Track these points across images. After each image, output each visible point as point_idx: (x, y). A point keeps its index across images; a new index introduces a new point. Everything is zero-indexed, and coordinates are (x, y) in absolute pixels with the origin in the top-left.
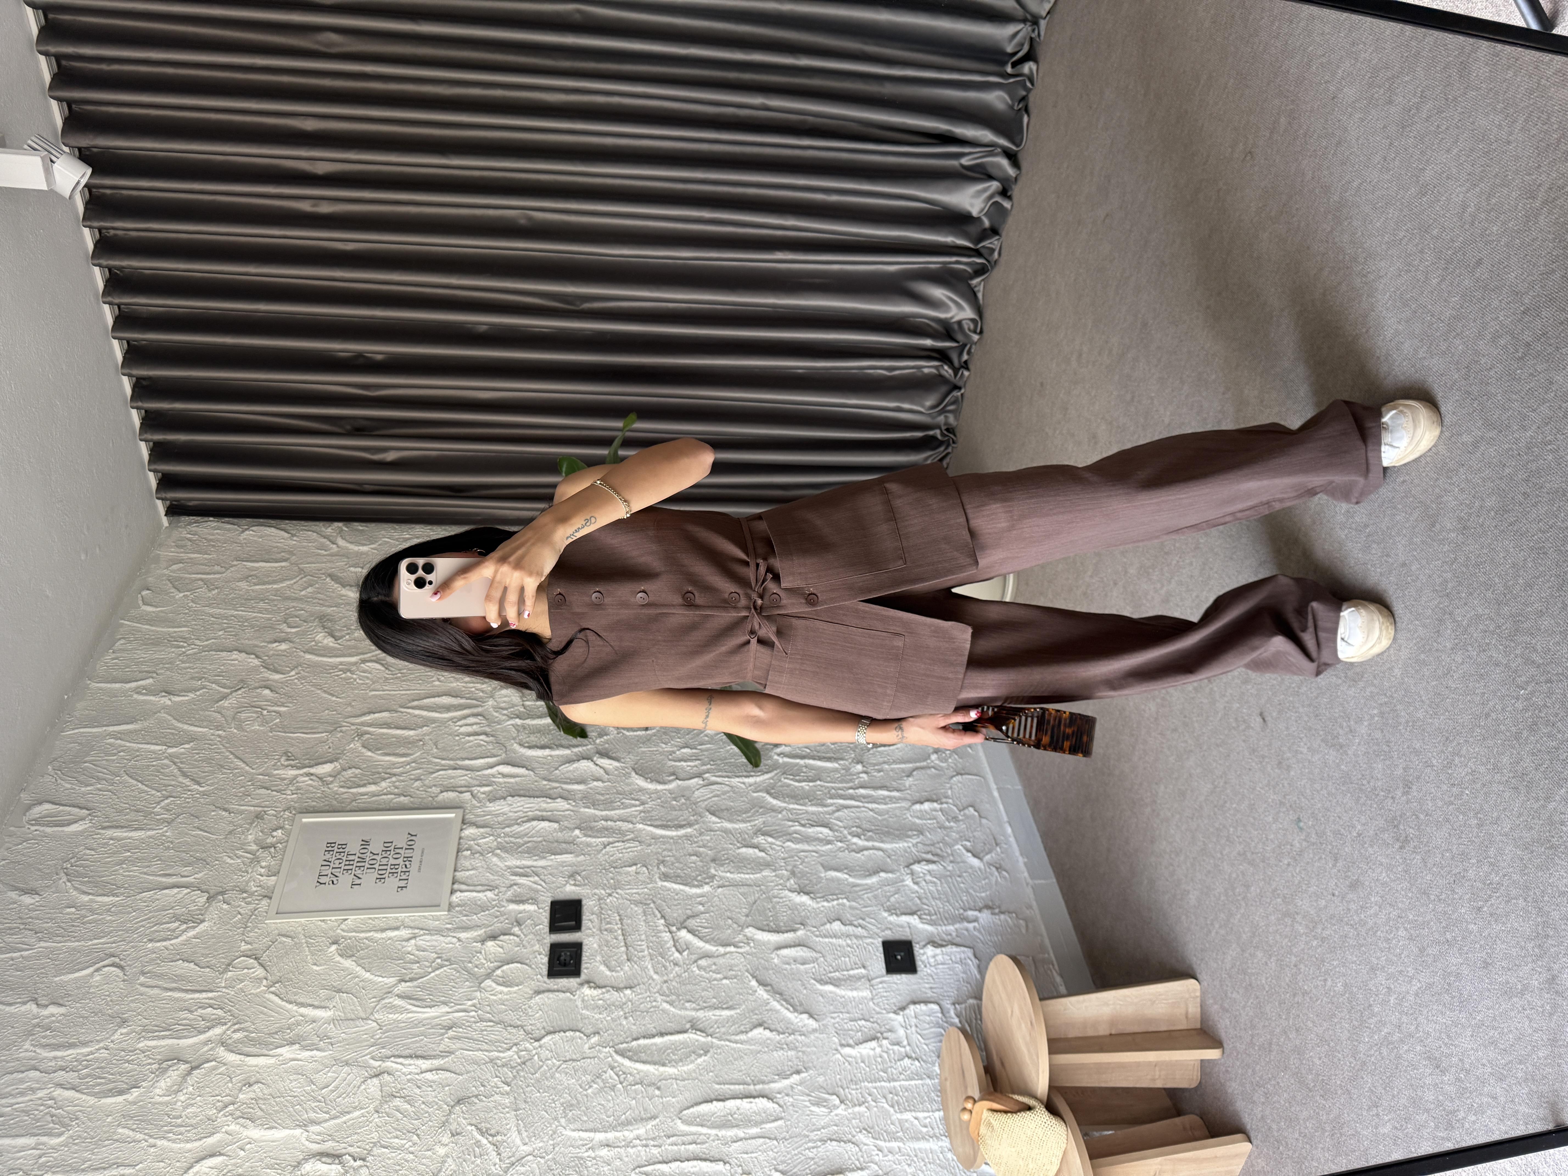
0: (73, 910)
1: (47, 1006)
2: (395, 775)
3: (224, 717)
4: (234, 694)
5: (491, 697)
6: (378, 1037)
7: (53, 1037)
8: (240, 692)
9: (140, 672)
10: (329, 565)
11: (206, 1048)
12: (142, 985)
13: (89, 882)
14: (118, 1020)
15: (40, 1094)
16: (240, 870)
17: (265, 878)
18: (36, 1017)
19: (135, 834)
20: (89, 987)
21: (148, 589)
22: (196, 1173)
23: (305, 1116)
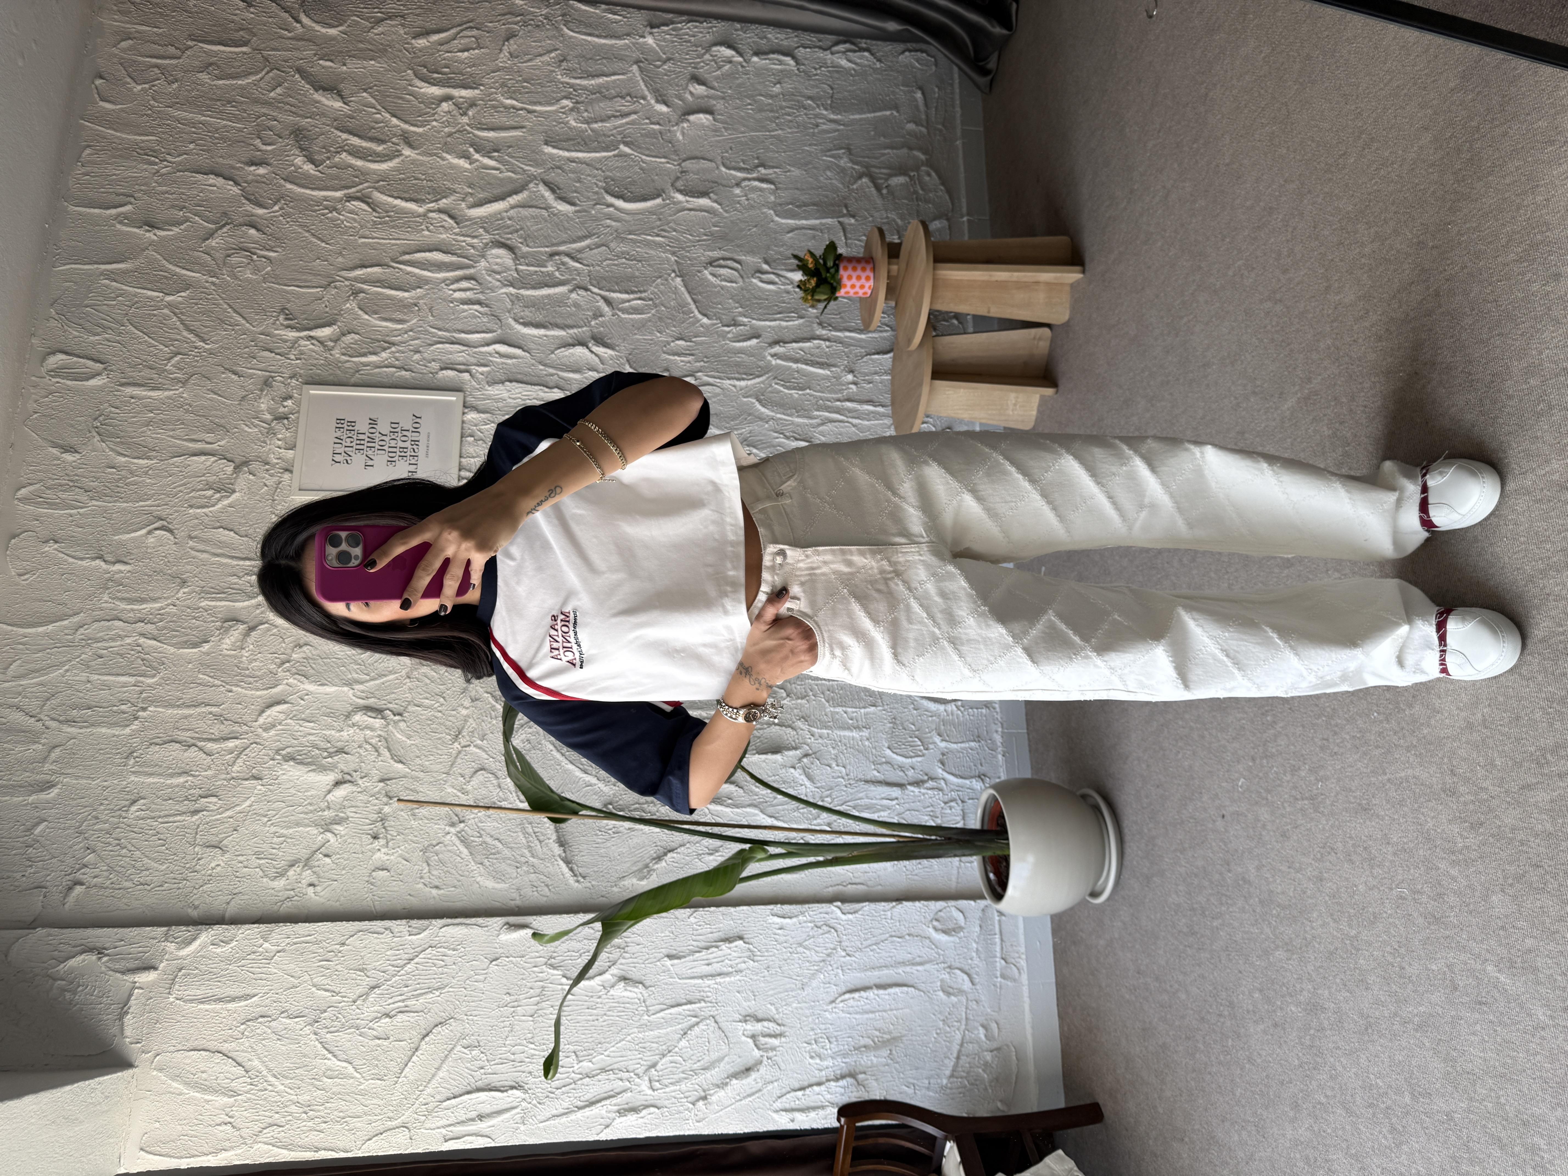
0: (114, 470)
1: (114, 563)
2: (393, 344)
3: (213, 259)
4: (220, 232)
5: (483, 256)
7: (127, 592)
8: (225, 230)
9: (118, 195)
10: (295, 53)
11: (258, 611)
12: (192, 549)
13: (122, 443)
14: (179, 580)
15: (128, 640)
16: (259, 440)
17: (283, 450)
18: (107, 572)
19: (155, 394)
20: (147, 547)
21: (101, 77)
22: (269, 716)
23: (350, 676)
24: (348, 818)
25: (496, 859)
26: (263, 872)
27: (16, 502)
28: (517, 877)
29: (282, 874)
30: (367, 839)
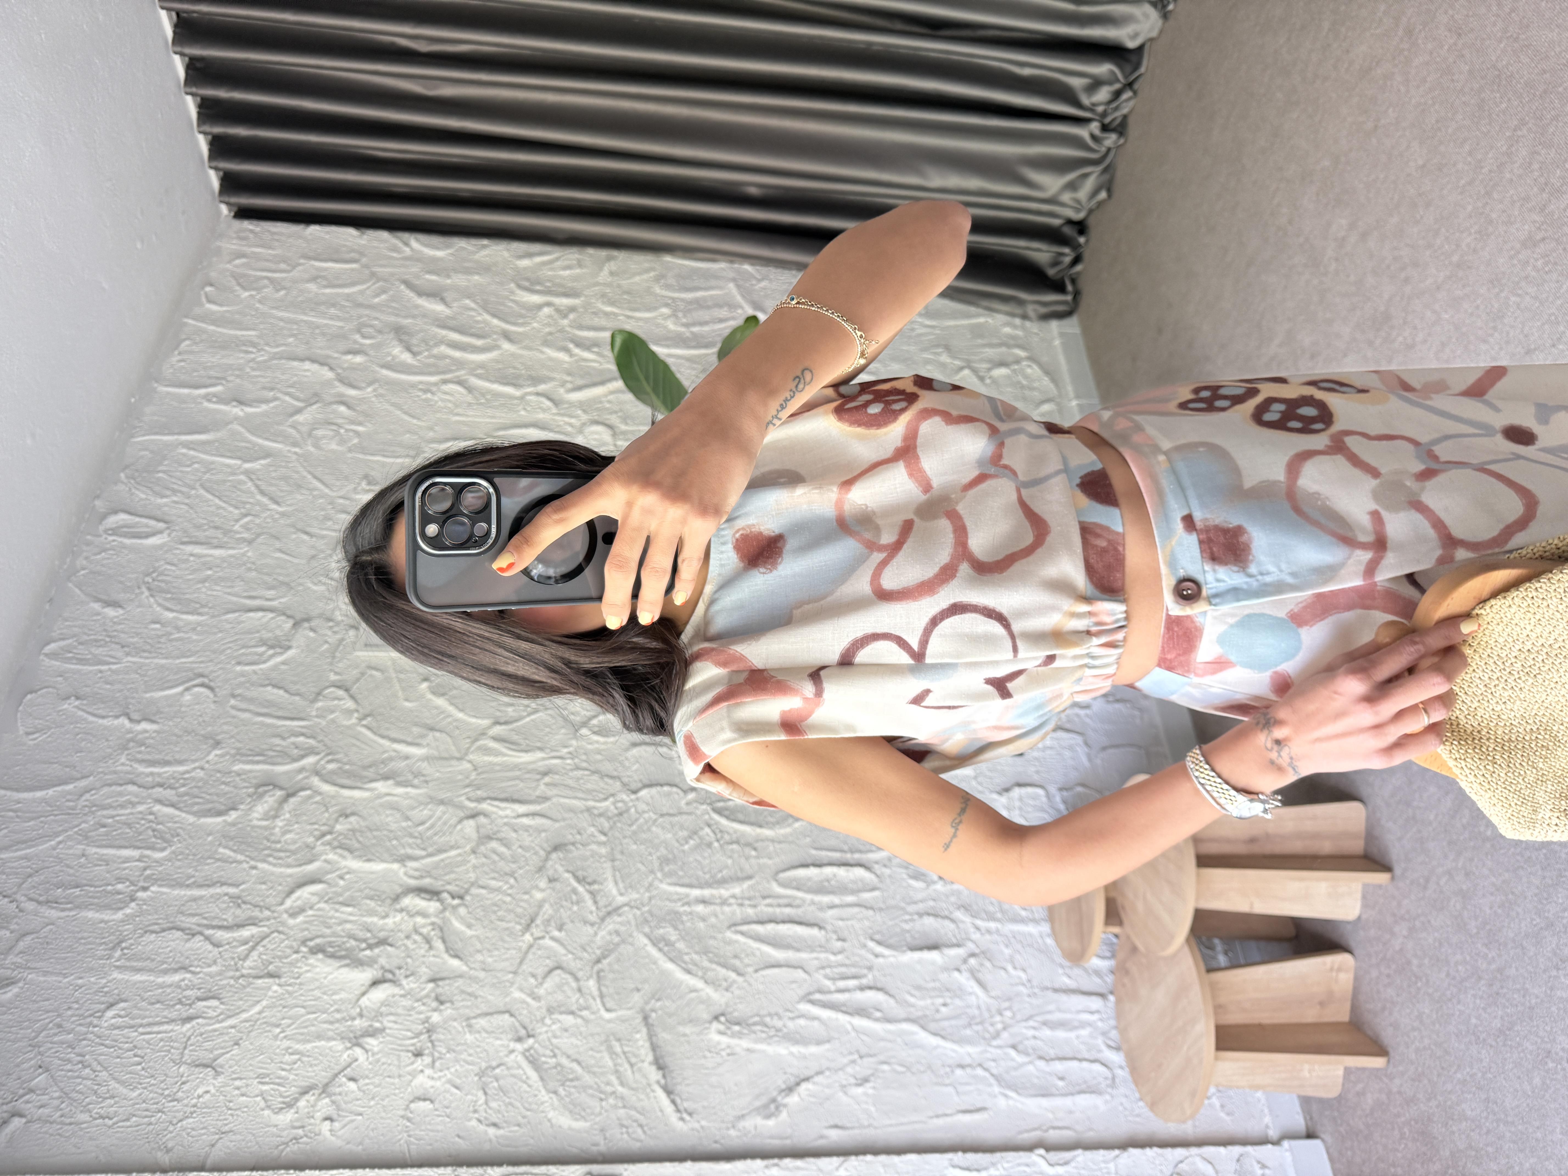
0: (158, 626)
1: (139, 722)
3: (298, 431)
4: (309, 409)
6: (473, 777)
7: (149, 753)
8: (315, 407)
10: (403, 270)
11: (301, 776)
12: (233, 707)
13: (173, 599)
14: (211, 741)
15: (141, 808)
18: (130, 731)
19: (217, 552)
20: (181, 706)
21: (211, 285)
22: (298, 898)
23: (402, 852)
24: (383, 1030)
25: (575, 1087)
26: (266, 1101)
27: (42, 657)
28: (600, 1114)
29: (290, 1106)
30: (407, 1057)
